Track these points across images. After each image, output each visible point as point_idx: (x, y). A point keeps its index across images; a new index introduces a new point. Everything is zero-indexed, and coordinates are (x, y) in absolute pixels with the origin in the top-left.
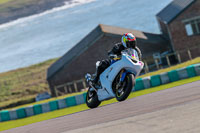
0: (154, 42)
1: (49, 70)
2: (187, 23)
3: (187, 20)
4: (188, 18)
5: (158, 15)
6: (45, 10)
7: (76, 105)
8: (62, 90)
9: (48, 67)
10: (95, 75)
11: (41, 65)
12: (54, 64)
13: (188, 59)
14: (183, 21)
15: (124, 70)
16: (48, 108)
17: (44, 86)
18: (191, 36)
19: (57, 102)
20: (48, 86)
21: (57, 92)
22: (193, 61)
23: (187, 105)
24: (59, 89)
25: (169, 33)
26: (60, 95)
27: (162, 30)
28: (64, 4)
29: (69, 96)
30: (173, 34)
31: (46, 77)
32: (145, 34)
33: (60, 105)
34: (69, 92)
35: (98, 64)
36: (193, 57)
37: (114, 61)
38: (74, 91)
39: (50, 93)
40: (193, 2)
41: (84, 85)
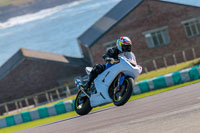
0: (76, 66)
2: (109, 46)
5: (80, 38)
14: (105, 44)
15: (122, 74)
25: (91, 56)
27: (84, 54)
30: (94, 57)
32: (67, 58)
40: (115, 25)
41: (6, 108)
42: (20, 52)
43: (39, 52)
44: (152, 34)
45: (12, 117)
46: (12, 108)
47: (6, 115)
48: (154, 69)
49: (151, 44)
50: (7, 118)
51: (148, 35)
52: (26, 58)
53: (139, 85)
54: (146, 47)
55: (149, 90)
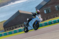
1: (4, 24)
2: (45, 10)
3: (44, 9)
4: (45, 8)
5: (36, 7)
6: (3, 6)
7: (12, 34)
8: (8, 30)
9: (3, 23)
10: (27, 22)
11: (1, 22)
12: (6, 22)
13: (45, 20)
14: (43, 9)
15: (36, 21)
16: (4, 35)
17: (2, 28)
18: (46, 14)
19: (6, 33)
20: (4, 28)
21: (6, 30)
22: (46, 21)
23: (45, 34)
24: (7, 29)
26: (7, 31)
28: (8, 4)
29: (10, 31)
31: (3, 26)
32: (32, 13)
33: (7, 34)
34: (10, 30)
35: (28, 19)
36: (46, 20)
37: (33, 18)
38: (11, 30)
39: (4, 30)
40: (46, 4)
41: (14, 28)
42: (18, 11)
43: (24, 11)
44: (57, 6)
45: (16, 30)
46: (16, 28)
47: (14, 30)
48: (58, 17)
49: (57, 9)
50: (14, 31)
51: (56, 7)
52: (20, 13)
53: (53, 21)
54: (56, 10)
55: (56, 23)
